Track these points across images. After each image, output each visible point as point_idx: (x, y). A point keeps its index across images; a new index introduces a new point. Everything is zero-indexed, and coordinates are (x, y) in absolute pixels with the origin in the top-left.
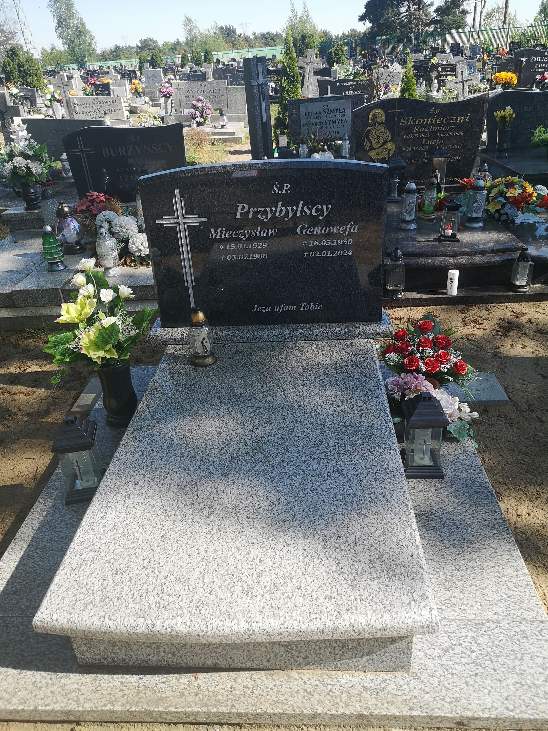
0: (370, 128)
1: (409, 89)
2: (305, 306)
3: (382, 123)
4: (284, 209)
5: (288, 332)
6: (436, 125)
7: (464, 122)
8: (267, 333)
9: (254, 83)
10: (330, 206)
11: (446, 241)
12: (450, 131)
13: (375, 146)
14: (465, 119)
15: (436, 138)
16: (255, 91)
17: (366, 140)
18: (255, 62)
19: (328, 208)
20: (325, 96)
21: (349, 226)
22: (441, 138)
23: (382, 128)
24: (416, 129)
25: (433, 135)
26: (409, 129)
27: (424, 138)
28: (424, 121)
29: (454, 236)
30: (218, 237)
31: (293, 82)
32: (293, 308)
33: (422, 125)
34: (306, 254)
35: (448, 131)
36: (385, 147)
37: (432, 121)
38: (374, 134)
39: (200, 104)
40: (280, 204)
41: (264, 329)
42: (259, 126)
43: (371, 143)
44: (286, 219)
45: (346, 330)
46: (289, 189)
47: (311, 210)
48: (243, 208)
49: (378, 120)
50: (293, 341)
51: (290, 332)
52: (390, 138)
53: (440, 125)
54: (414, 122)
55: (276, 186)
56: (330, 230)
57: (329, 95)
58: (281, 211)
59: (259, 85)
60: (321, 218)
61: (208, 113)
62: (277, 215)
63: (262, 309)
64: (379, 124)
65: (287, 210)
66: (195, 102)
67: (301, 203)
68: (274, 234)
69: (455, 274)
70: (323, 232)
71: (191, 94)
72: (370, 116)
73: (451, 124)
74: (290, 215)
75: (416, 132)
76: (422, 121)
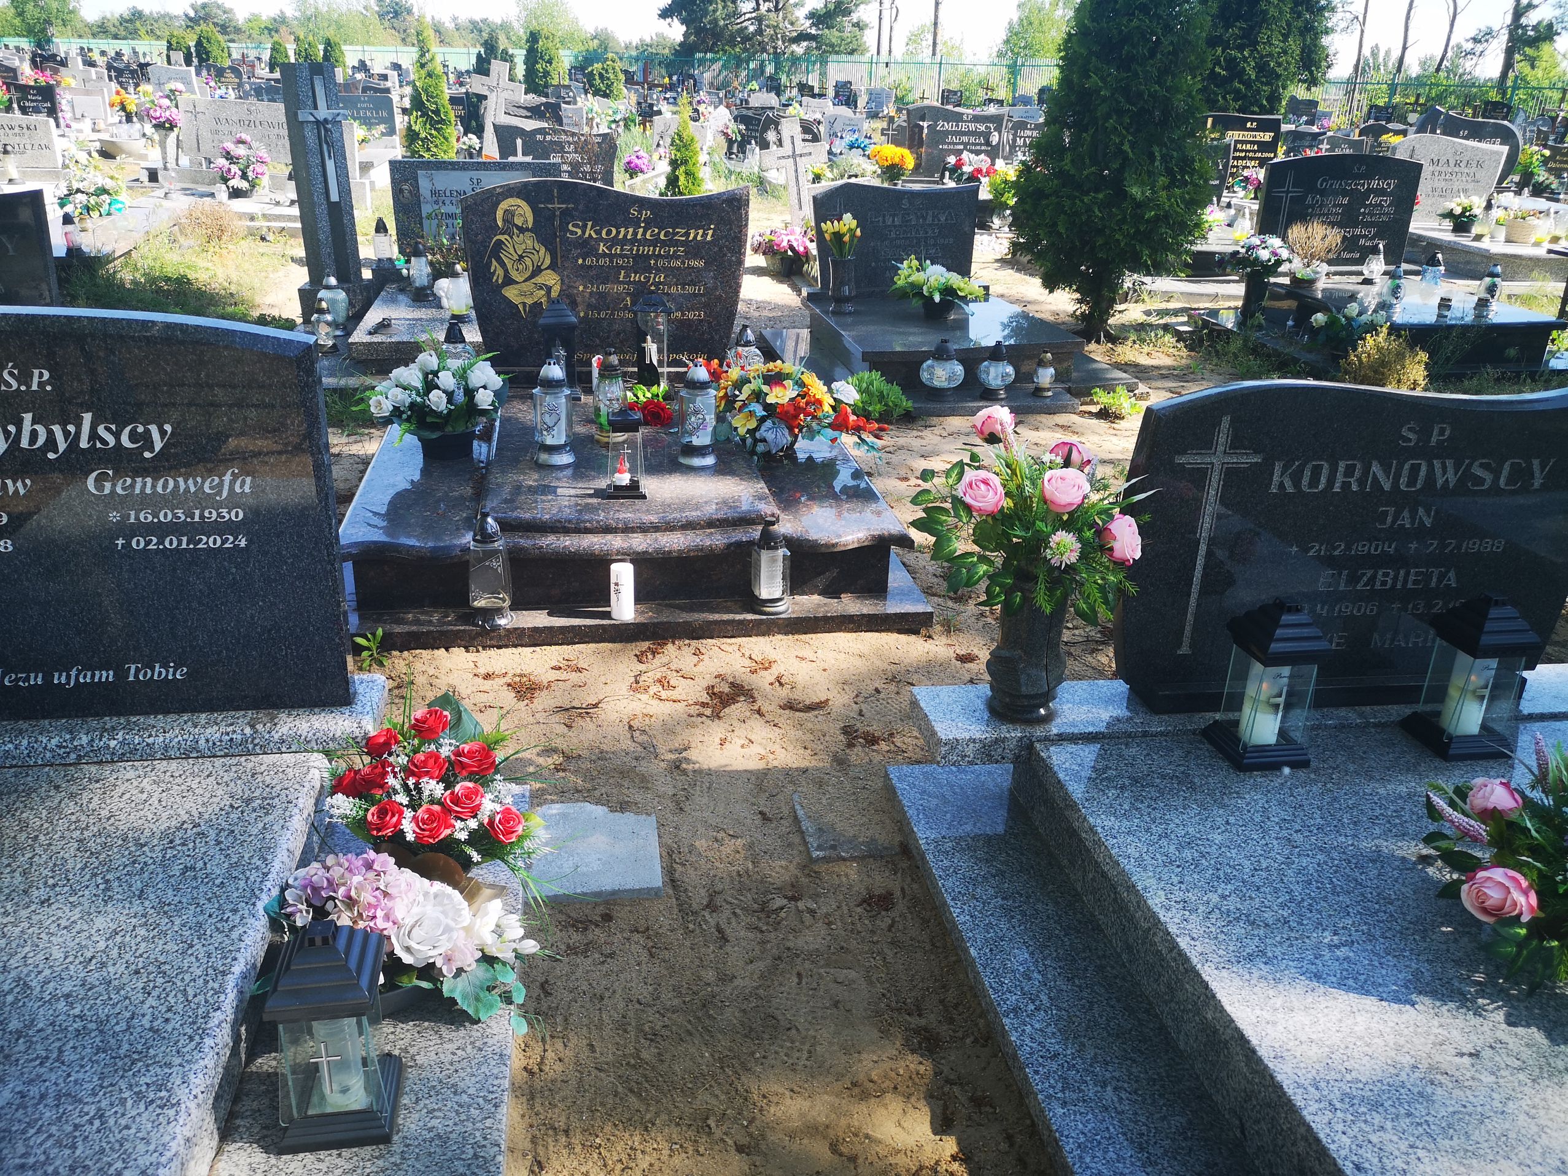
0: (502, 237)
2: (138, 670)
3: (527, 229)
4: (40, 428)
5: (85, 740)
6: (644, 242)
7: (704, 242)
8: (25, 742)
9: (304, 115)
10: (168, 428)
11: (617, 498)
12: (675, 256)
13: (514, 275)
14: (705, 235)
15: (648, 269)
16: (310, 134)
17: (494, 263)
18: (306, 73)
19: (163, 433)
21: (227, 478)
22: (658, 270)
23: (528, 241)
24: (602, 248)
25: (641, 263)
26: (587, 247)
27: (622, 268)
28: (618, 233)
29: (634, 486)
31: (438, 122)
32: (106, 676)
33: (615, 242)
34: (120, 542)
35: (672, 257)
36: (539, 280)
37: (635, 234)
38: (512, 251)
39: (241, 151)
40: (28, 417)
41: (21, 732)
42: (322, 210)
43: (506, 271)
44: (51, 456)
45: (248, 731)
46: (48, 382)
47: (117, 435)
49: (518, 221)
50: (100, 763)
51: (92, 740)
52: (548, 262)
53: (655, 242)
54: (598, 233)
55: (11, 374)
56: (177, 486)
57: (520, 158)
58: (34, 435)
60: (147, 455)
61: (259, 170)
62: (24, 443)
63: (17, 680)
64: (521, 230)
65: (50, 433)
66: (230, 146)
67: (87, 417)
68: (22, 491)
69: (623, 575)
70: (160, 490)
71: (224, 128)
72: (499, 214)
73: (677, 243)
74: (62, 446)
75: (604, 255)
76: (614, 231)
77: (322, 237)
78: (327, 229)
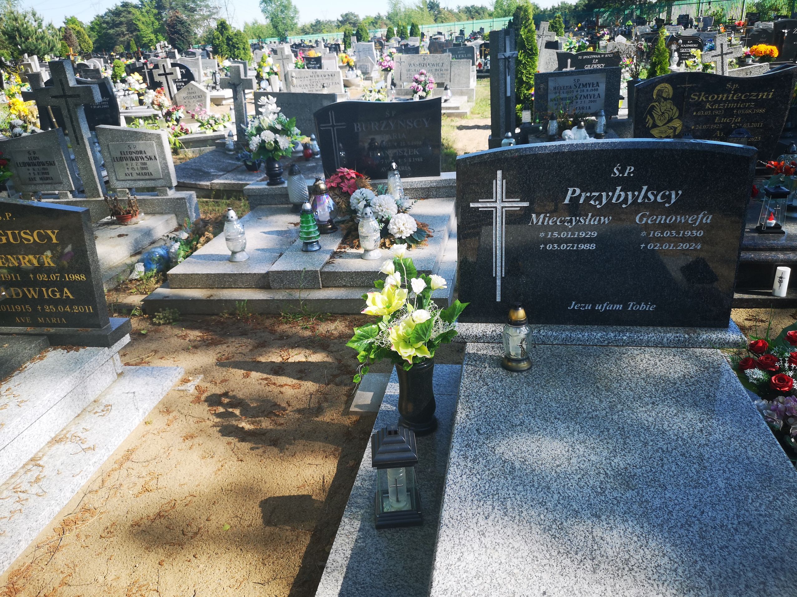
0: (654, 104)
1: (660, 63)
2: (633, 305)
3: (669, 99)
4: (623, 194)
5: (612, 335)
6: (733, 101)
7: (767, 99)
8: (586, 334)
9: (501, 56)
10: (680, 192)
11: (768, 233)
12: (749, 108)
13: (659, 123)
14: (768, 95)
15: (732, 115)
16: (501, 64)
17: (649, 117)
18: (503, 35)
19: (677, 194)
20: (564, 70)
21: (700, 216)
22: (738, 116)
23: (669, 104)
24: (708, 106)
25: (729, 113)
26: (700, 106)
27: (718, 115)
28: (718, 97)
29: (777, 227)
30: (540, 223)
31: (531, 55)
32: (619, 307)
33: (716, 102)
34: (643, 246)
35: (747, 108)
36: (670, 124)
37: (728, 97)
38: (659, 110)
39: (422, 78)
40: (619, 188)
41: (583, 331)
42: (502, 101)
43: (654, 121)
44: (624, 206)
45: (686, 336)
46: (632, 172)
47: (656, 196)
48: (574, 192)
49: (664, 95)
50: (617, 346)
51: (615, 336)
52: (677, 115)
53: (737, 102)
54: (707, 98)
55: (617, 169)
56: (676, 219)
57: (569, 69)
58: (619, 196)
59: (505, 58)
60: (667, 205)
61: (431, 86)
62: (614, 201)
63: (580, 307)
64: (665, 99)
65: (627, 195)
66: (417, 76)
67: (645, 188)
68: (606, 222)
69: (785, 272)
70: (668, 221)
71: (413, 68)
72: (655, 91)
73: (750, 101)
74: (630, 202)
75: (709, 109)
76: (716, 97)
77: (501, 113)
78: (504, 110)
